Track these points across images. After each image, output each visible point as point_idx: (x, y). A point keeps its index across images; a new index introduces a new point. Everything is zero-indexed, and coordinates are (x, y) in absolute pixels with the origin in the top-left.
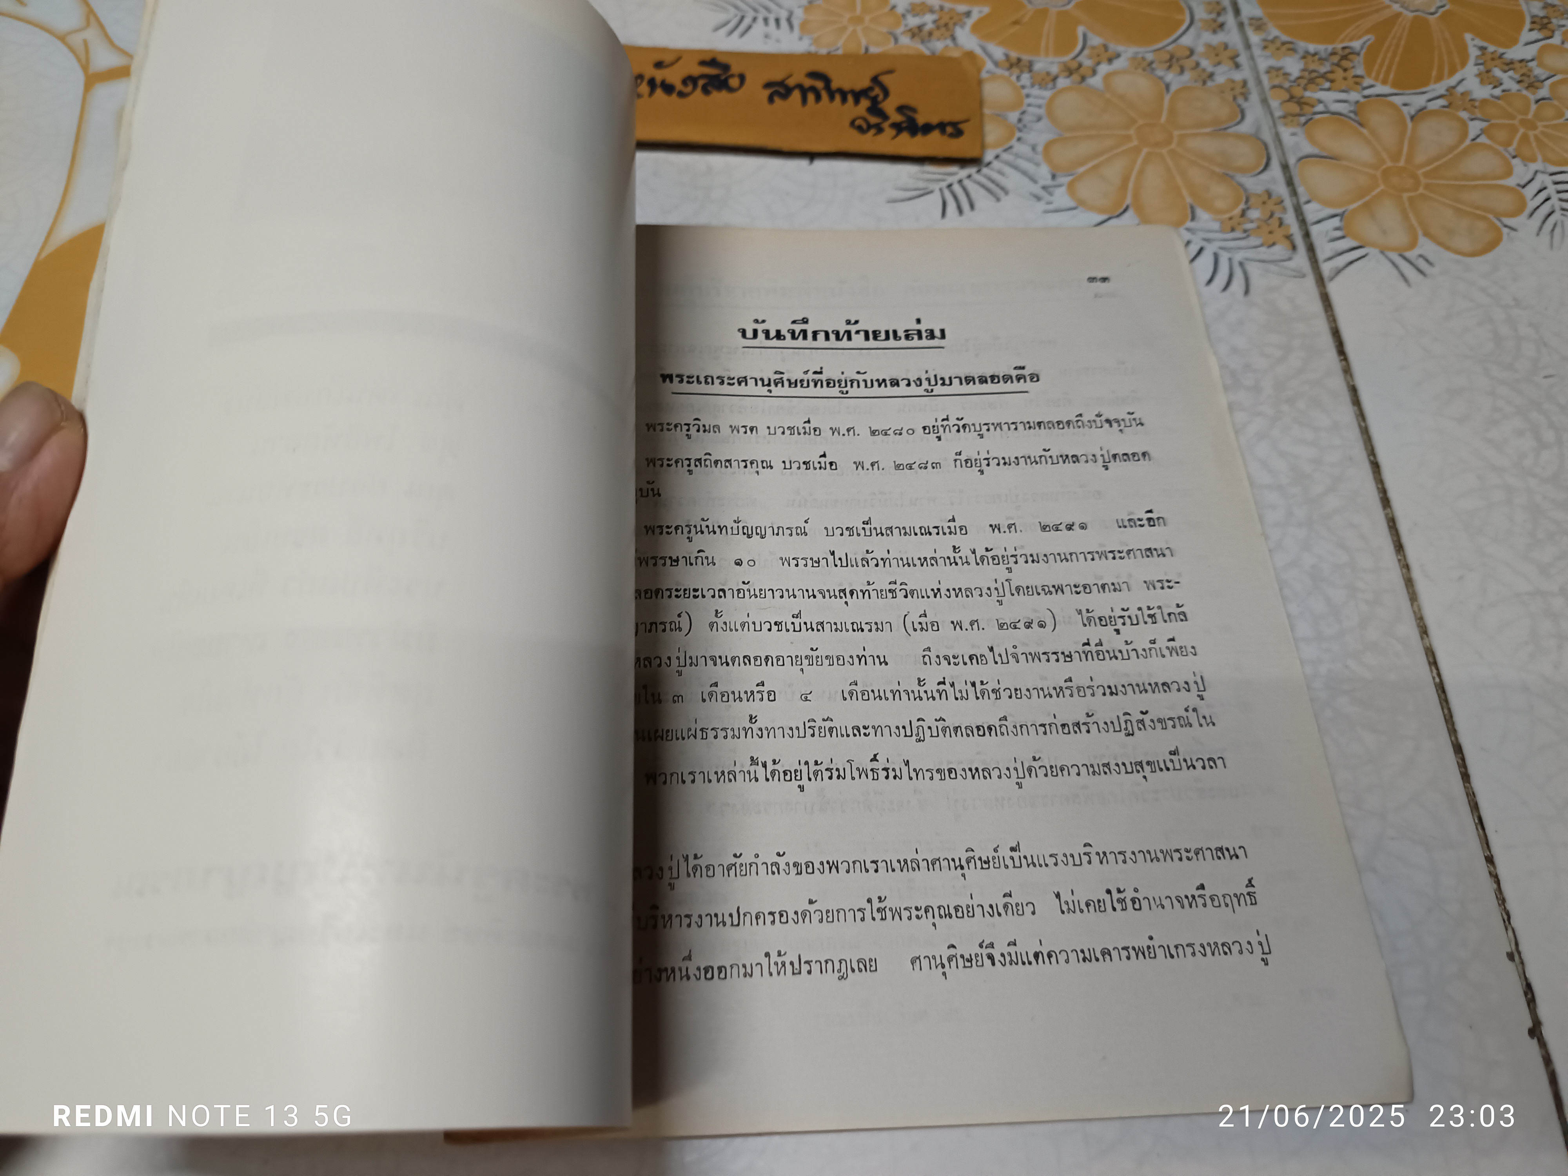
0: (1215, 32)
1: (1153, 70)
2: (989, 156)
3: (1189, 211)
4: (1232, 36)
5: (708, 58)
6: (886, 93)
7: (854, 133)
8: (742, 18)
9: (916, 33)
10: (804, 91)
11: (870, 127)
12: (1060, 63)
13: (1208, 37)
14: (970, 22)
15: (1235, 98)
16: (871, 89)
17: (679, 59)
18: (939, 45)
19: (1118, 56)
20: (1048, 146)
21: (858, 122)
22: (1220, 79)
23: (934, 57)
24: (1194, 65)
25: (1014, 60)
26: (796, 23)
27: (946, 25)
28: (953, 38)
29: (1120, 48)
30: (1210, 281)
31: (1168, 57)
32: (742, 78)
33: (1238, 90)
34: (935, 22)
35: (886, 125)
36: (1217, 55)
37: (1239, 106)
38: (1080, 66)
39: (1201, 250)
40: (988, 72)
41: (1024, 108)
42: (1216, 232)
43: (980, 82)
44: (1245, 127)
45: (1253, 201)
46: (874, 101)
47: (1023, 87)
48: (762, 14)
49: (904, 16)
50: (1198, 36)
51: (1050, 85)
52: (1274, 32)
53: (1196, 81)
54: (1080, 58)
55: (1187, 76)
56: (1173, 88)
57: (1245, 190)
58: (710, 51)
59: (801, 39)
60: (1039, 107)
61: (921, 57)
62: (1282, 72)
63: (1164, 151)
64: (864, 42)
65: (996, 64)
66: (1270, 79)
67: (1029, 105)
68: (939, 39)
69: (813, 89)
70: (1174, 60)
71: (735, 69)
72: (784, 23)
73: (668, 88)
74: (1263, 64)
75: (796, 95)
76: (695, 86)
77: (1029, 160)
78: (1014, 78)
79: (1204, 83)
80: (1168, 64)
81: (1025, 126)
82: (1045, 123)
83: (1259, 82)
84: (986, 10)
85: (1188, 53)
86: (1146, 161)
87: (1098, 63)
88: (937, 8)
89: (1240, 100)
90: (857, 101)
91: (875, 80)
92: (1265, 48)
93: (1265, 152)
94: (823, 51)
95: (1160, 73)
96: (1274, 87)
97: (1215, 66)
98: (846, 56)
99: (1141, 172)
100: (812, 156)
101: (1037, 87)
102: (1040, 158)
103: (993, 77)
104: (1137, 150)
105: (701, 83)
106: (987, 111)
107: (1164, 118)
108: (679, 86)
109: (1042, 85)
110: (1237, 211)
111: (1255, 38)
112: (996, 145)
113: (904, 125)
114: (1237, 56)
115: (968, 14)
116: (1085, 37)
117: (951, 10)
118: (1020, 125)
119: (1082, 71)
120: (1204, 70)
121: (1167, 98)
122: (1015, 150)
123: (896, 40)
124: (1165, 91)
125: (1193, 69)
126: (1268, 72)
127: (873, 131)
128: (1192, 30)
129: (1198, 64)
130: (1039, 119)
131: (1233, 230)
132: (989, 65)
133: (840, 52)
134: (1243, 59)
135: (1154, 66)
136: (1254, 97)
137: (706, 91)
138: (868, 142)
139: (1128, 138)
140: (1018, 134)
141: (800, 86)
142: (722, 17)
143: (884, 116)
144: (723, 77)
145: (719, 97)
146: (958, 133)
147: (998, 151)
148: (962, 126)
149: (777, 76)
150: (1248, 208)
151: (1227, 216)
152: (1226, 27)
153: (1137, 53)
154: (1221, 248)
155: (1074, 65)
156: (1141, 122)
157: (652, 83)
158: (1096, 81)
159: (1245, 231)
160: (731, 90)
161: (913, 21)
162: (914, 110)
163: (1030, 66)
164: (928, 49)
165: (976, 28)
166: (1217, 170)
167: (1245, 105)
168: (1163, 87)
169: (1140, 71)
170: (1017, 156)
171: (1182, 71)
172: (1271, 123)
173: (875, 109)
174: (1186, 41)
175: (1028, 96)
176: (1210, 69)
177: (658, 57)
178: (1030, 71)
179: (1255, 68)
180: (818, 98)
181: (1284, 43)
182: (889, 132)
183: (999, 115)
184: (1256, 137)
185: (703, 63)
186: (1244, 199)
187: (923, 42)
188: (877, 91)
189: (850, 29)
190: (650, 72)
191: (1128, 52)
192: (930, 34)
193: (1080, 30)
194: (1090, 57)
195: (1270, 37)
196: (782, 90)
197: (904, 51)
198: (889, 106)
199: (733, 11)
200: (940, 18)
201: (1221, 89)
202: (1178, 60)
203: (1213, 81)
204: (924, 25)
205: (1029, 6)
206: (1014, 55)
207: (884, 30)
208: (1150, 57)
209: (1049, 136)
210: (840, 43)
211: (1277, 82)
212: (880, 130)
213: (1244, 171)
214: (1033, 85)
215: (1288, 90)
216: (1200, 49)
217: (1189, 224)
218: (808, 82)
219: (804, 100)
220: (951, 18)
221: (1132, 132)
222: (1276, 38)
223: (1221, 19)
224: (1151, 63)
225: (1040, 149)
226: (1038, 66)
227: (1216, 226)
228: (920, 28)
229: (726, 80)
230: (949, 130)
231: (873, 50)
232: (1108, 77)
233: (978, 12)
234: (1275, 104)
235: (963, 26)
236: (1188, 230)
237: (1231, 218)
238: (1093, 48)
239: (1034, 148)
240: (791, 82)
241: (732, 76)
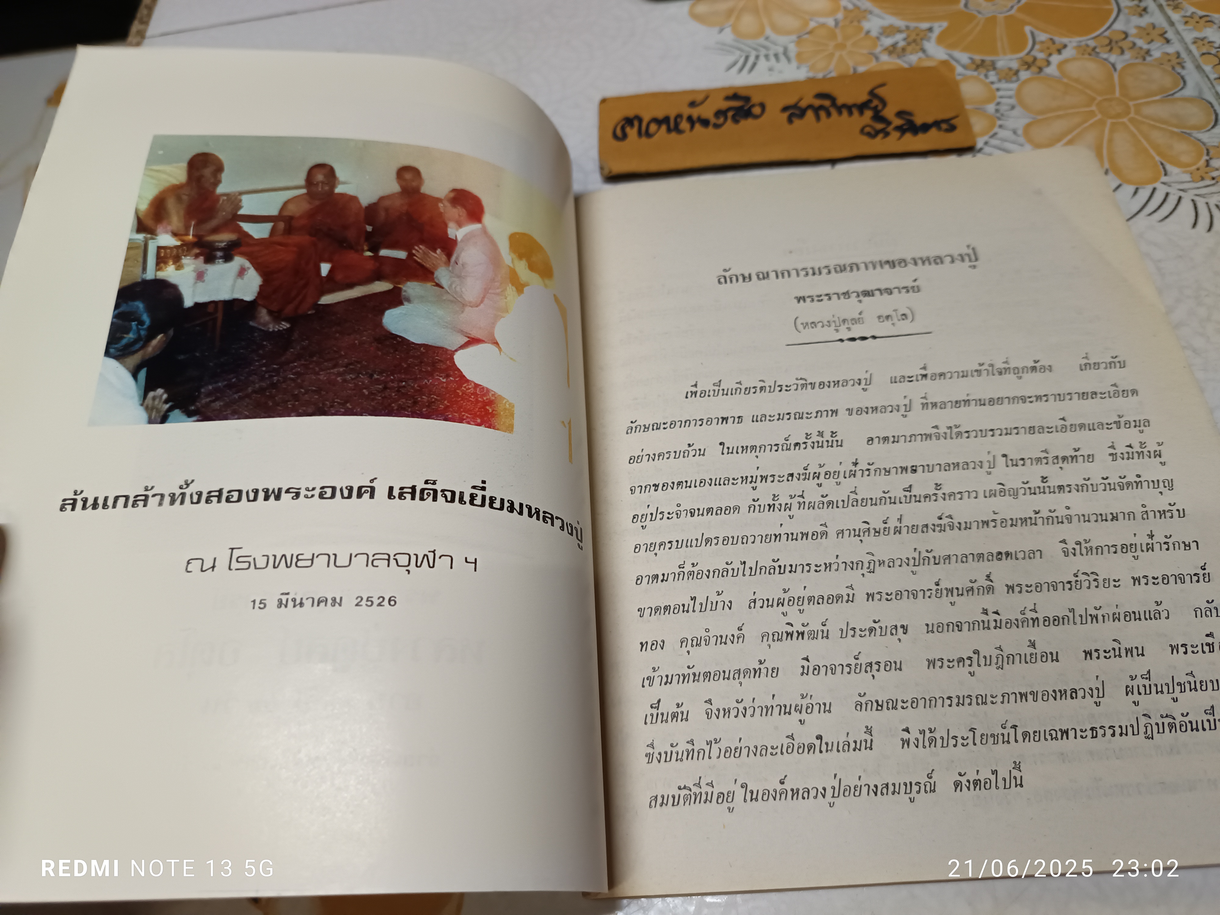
0: (1141, 15)
1: (1098, 53)
2: (980, 144)
3: (1161, 167)
4: (1156, 17)
5: (730, 93)
6: (884, 103)
7: (865, 138)
8: (747, 58)
9: (892, 50)
10: (817, 110)
11: (877, 132)
12: (1017, 59)
13: (1136, 21)
14: (934, 35)
15: (1173, 68)
16: (870, 101)
17: (707, 98)
18: (913, 58)
19: (1065, 46)
20: (1027, 127)
21: (868, 129)
22: (1157, 54)
23: (913, 70)
24: (1131, 45)
25: (979, 62)
26: (792, 54)
27: (915, 41)
28: (924, 51)
29: (1065, 40)
30: (1195, 225)
31: (1107, 41)
32: (763, 106)
33: (1175, 61)
34: (905, 39)
35: (890, 129)
36: (1148, 34)
37: (1179, 74)
38: (1035, 59)
39: (1180, 199)
40: (960, 75)
41: (998, 100)
42: (1189, 182)
43: (957, 84)
44: (1189, 91)
45: (1212, 152)
46: (875, 109)
47: (992, 83)
48: (763, 52)
49: (878, 38)
50: (1128, 21)
51: (1014, 78)
52: (1191, 9)
53: (1137, 58)
54: (1034, 53)
55: (1128, 55)
56: (1119, 67)
57: (1204, 144)
58: (730, 88)
59: (798, 68)
60: (1010, 97)
61: (902, 70)
62: (1206, 41)
63: (1125, 120)
64: (851, 64)
65: (965, 67)
66: (1198, 48)
67: (1001, 97)
68: (911, 53)
69: (821, 107)
70: (1113, 44)
71: (755, 99)
72: (782, 58)
73: (705, 123)
74: (1189, 37)
75: (810, 114)
76: (726, 119)
77: (1013, 142)
78: (982, 77)
79: (1144, 59)
80: (1109, 48)
81: (1002, 115)
82: (1018, 111)
83: (1190, 52)
84: (945, 24)
85: (1123, 36)
86: (1112, 131)
87: (1050, 55)
88: (904, 28)
89: (1178, 69)
90: (861, 113)
91: (872, 93)
92: (1186, 23)
93: (1212, 110)
94: (820, 75)
95: (1105, 56)
96: (1203, 54)
97: (1149, 43)
98: (841, 78)
99: (1110, 141)
100: (833, 162)
101: (1004, 81)
102: (1022, 140)
103: (966, 78)
104: (1102, 123)
105: (730, 114)
106: (968, 107)
107: (1117, 94)
108: (713, 120)
109: (1008, 80)
110: (1202, 163)
111: (1175, 16)
112: (982, 134)
113: (905, 127)
114: (1166, 32)
115: (930, 30)
116: (1032, 34)
117: (916, 28)
118: (998, 115)
119: (1038, 63)
120: (1141, 48)
121: (1116, 76)
122: (999, 135)
123: (877, 58)
124: (1112, 69)
125: (1131, 48)
126: (1194, 43)
127: (881, 135)
128: (1121, 17)
129: (1134, 44)
130: (1013, 107)
131: (1203, 179)
132: (959, 69)
133: (833, 74)
134: (1170, 35)
135: (1097, 50)
136: (1189, 65)
137: (736, 121)
138: (878, 145)
139: (1092, 114)
140: (999, 122)
141: (810, 107)
142: (731, 59)
143: (886, 121)
144: (746, 108)
145: (747, 124)
146: (952, 128)
147: (986, 138)
148: (953, 122)
149: (791, 101)
150: (1211, 159)
151: (1194, 168)
152: (1149, 10)
153: (1080, 42)
154: (1197, 195)
155: (1030, 59)
156: (1099, 98)
157: (690, 119)
158: (1052, 70)
159: (1213, 178)
160: (756, 117)
161: (888, 42)
162: (910, 114)
163: (993, 66)
164: (906, 62)
165: (941, 40)
166: (1175, 130)
167: (1183, 73)
168: (1110, 66)
169: (1087, 56)
170: (1004, 140)
171: (1122, 52)
172: (1210, 85)
173: (878, 117)
174: (1119, 26)
175: (998, 90)
176: (1146, 47)
177: (690, 98)
178: (994, 69)
179: (1182, 40)
180: (829, 114)
181: (1201, 18)
182: (895, 135)
183: (977, 109)
184: (1200, 99)
185: (727, 98)
186: (1205, 152)
187: (899, 57)
188: (875, 102)
189: (837, 54)
190: (687, 111)
191: (1072, 42)
192: (904, 49)
193: (1027, 29)
194: (1041, 51)
195: (1188, 14)
196: (797, 112)
197: (886, 67)
198: (889, 112)
199: (738, 53)
200: (908, 36)
201: (1160, 63)
202: (1117, 42)
203: (1151, 56)
204: (897, 43)
205: (980, 16)
206: (978, 58)
207: (865, 51)
208: (1092, 43)
209: (1026, 121)
210: (832, 67)
211: (1204, 51)
212: (887, 134)
213: (1198, 128)
214: (1000, 80)
215: (1215, 56)
216: (1133, 31)
217: (1164, 179)
218: (817, 102)
219: (818, 118)
220: (917, 35)
221: (1094, 108)
222: (1193, 13)
223: (1143, 4)
224: (1094, 49)
225: (1020, 132)
226: (1000, 64)
227: (1187, 177)
228: (894, 46)
229: (750, 108)
230: (944, 126)
231: (861, 69)
232: (1060, 65)
233: (939, 27)
234: (1208, 68)
235: (929, 40)
236: (1164, 183)
237: (1198, 169)
238: (1042, 42)
239: (1015, 132)
240: (803, 104)
241: (753, 106)
